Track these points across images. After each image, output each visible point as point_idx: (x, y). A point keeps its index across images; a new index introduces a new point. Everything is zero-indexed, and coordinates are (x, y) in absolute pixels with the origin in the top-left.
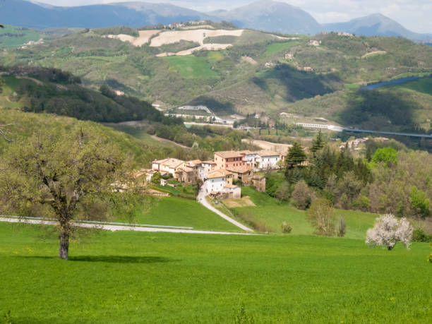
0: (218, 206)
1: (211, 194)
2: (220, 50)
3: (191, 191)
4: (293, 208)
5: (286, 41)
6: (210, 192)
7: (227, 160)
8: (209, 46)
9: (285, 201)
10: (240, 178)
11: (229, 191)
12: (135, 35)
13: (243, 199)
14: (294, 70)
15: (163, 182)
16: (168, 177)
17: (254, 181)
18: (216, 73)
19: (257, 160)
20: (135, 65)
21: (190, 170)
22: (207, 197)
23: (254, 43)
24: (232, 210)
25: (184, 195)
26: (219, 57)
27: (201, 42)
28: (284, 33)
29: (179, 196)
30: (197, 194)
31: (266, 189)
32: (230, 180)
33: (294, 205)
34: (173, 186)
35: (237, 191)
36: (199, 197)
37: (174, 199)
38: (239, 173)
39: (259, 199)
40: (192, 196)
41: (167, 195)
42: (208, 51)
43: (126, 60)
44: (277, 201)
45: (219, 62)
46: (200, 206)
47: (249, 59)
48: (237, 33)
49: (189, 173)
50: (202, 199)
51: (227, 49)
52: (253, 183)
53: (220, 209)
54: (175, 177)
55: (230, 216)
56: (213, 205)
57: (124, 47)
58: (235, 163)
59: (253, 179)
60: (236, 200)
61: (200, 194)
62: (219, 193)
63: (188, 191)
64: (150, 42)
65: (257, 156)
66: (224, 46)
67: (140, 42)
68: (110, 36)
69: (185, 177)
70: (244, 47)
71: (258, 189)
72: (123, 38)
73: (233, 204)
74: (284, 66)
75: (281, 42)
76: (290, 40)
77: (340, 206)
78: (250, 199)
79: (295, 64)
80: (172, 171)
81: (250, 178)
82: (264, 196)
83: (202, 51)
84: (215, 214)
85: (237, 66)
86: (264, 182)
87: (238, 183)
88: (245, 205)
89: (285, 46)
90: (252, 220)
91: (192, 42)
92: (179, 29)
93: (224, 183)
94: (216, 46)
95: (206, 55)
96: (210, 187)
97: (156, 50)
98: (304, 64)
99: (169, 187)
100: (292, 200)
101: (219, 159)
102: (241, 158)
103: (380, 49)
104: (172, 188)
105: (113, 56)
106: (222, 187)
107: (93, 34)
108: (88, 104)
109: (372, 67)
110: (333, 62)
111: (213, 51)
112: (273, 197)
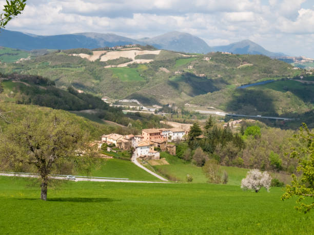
0: (144, 165)
1: (140, 157)
2: (145, 64)
3: (127, 155)
4: (194, 165)
5: (188, 58)
6: (139, 155)
7: (151, 134)
8: (138, 61)
9: (189, 161)
10: (159, 146)
11: (152, 155)
12: (91, 54)
13: (161, 160)
14: (194, 76)
15: (109, 149)
16: (112, 146)
17: (168, 148)
18: (143, 78)
19: (170, 135)
20: (91, 73)
21: (127, 141)
22: (137, 159)
23: (167, 59)
24: (154, 167)
25: (123, 158)
26: (145, 68)
27: (133, 58)
28: (187, 53)
29: (119, 158)
30: (131, 157)
31: (176, 153)
32: (153, 148)
33: (195, 163)
34: (115, 151)
35: (158, 155)
36: (132, 159)
37: (116, 160)
38: (158, 143)
39: (171, 160)
40: (128, 158)
41: (112, 157)
43: (85, 70)
44: (183, 161)
45: (145, 71)
46: (133, 164)
48: (157, 52)
49: (126, 143)
50: (134, 160)
51: (150, 63)
53: (146, 167)
54: (117, 146)
55: (153, 171)
56: (141, 164)
57: (83, 62)
58: (156, 136)
60: (156, 161)
61: (133, 157)
62: (145, 156)
63: (125, 155)
64: (100, 59)
65: (170, 132)
66: (148, 61)
67: (93, 58)
68: (74, 55)
69: (123, 145)
70: (161, 61)
71: (171, 153)
72: (83, 56)
73: (155, 163)
74: (188, 74)
75: (185, 58)
76: (191, 57)
77: (224, 164)
78: (166, 160)
79: (194, 72)
80: (115, 142)
81: (165, 146)
82: (175, 158)
83: (134, 64)
84: (143, 170)
85: (157, 73)
86: (174, 148)
87: (158, 149)
88: (162, 164)
89: (187, 61)
90: (167, 173)
91: (127, 58)
92: (119, 50)
93: (149, 150)
94: (143, 61)
95: (136, 67)
96: (140, 152)
97: (104, 64)
98: (200, 72)
99: (113, 152)
100: (193, 161)
101: (146, 134)
102: (159, 133)
103: (249, 62)
104: (115, 153)
105: (76, 67)
106: (148, 152)
107: (63, 54)
108: (60, 99)
109: (244, 74)
110: (219, 71)
111: (141, 64)
112: (181, 158)
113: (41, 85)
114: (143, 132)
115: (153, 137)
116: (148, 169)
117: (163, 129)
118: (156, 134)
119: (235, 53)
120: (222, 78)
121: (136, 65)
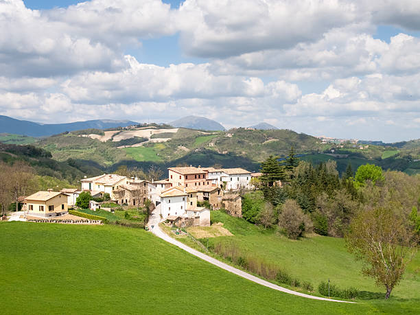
0: (179, 236)
1: (168, 221)
2: (162, 143)
3: (137, 216)
4: (282, 237)
5: (208, 135)
6: (165, 217)
7: (186, 177)
8: (155, 140)
9: (271, 228)
10: (206, 199)
11: (193, 215)
12: (102, 134)
13: (214, 226)
14: (216, 153)
15: (94, 206)
16: (102, 199)
17: (226, 203)
18: (160, 158)
20: (102, 154)
21: (135, 187)
22: (161, 225)
23: (186, 137)
24: (204, 241)
25: (127, 222)
26: (162, 147)
27: (149, 138)
28: (207, 130)
29: (117, 223)
30: (147, 221)
31: (243, 213)
32: (194, 200)
33: (282, 233)
34: (109, 210)
35: (205, 215)
36: (149, 225)
37: (108, 228)
38: (204, 192)
39: (235, 226)
40: (141, 223)
41: (99, 223)
42: (154, 143)
43: (96, 151)
44: (260, 228)
45: (162, 150)
46: (152, 236)
47: (184, 148)
48: (175, 131)
49: (133, 192)
50: (155, 227)
51: (168, 141)
52: (224, 205)
53: (183, 241)
54: (113, 199)
55: (202, 251)
56: (171, 235)
57: (93, 143)
58: (198, 181)
59: (224, 200)
60: (205, 229)
61: (151, 220)
62: (179, 218)
63: (132, 216)
64: (112, 139)
65: (223, 174)
66: (165, 140)
67: (105, 139)
68: (84, 136)
69: (128, 197)
70: (180, 139)
71: (233, 213)
72: (93, 136)
73: (202, 234)
74: (209, 151)
75: (205, 136)
76: (212, 134)
78: (224, 226)
79: (217, 150)
80: (109, 191)
81: (220, 200)
82: (241, 222)
83: (150, 144)
84: (177, 248)
85: (175, 152)
86: (239, 203)
87: (205, 204)
88: (219, 235)
89: (208, 138)
91: (143, 138)
92: (133, 130)
93: (186, 205)
94: (160, 140)
95: (153, 146)
96: (165, 211)
97: (117, 144)
98: (223, 150)
99: (104, 211)
100: (279, 228)
101: (176, 176)
102: (204, 176)
103: (273, 138)
104: (108, 213)
105: (85, 149)
106: (183, 211)
107: (71, 135)
108: (55, 172)
109: (269, 150)
110: (243, 147)
111: (158, 143)
112: (254, 223)
113: (33, 157)
114: (170, 173)
115: (191, 182)
116: (188, 245)
117: (211, 169)
118: (196, 176)
119: (259, 129)
120: (246, 155)
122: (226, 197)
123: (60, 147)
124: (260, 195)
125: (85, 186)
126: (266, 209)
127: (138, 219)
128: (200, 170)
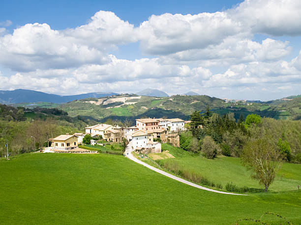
0: (143, 159)
1: (137, 150)
2: (132, 105)
3: (118, 148)
4: (204, 158)
5: (159, 100)
6: (135, 148)
7: (147, 124)
8: (127, 103)
9: (197, 153)
10: (158, 137)
11: (152, 147)
12: (97, 101)
13: (164, 152)
14: (164, 110)
15: (93, 143)
16: (98, 138)
17: (170, 139)
18: (131, 114)
19: (168, 125)
20: (97, 112)
21: (117, 131)
22: (133, 153)
23: (146, 101)
24: (158, 162)
25: (113, 152)
26: (132, 107)
27: (124, 102)
28: (158, 97)
29: (107, 152)
30: (124, 150)
31: (180, 144)
32: (152, 138)
33: (204, 156)
34: (102, 145)
35: (158, 146)
36: (125, 153)
38: (157, 133)
39: (176, 152)
40: (121, 152)
41: (96, 152)
43: (93, 111)
44: (190, 153)
45: (132, 109)
46: (127, 159)
47: (145, 107)
48: (139, 98)
49: (116, 134)
50: (129, 154)
53: (146, 162)
54: (104, 138)
55: (157, 168)
56: (139, 158)
57: (92, 106)
58: (153, 126)
59: (169, 137)
60: (158, 154)
61: (126, 150)
62: (143, 149)
63: (116, 148)
64: (103, 103)
65: (168, 122)
66: (134, 103)
67: (98, 103)
68: (86, 102)
69: (113, 137)
70: (142, 102)
71: (174, 145)
72: (92, 102)
73: (157, 158)
74: (159, 109)
75: (157, 100)
76: (161, 99)
78: (170, 153)
79: (164, 108)
80: (102, 134)
81: (167, 137)
82: (179, 150)
83: (125, 105)
85: (140, 110)
86: (178, 138)
87: (158, 140)
88: (166, 158)
91: (120, 102)
92: (115, 98)
93: (147, 141)
94: (131, 103)
95: (127, 107)
96: (134, 144)
97: (105, 106)
98: (168, 108)
99: (99, 146)
100: (202, 153)
101: (140, 124)
102: (157, 123)
103: (197, 100)
104: (101, 146)
105: (87, 109)
106: (145, 144)
107: (79, 102)
108: (70, 123)
109: (195, 107)
110: (179, 106)
111: (129, 105)
112: (187, 150)
113: (57, 115)
114: (137, 122)
115: (150, 127)
116: (149, 164)
117: (161, 119)
118: (152, 124)
119: (188, 95)
120: (181, 110)
121: (126, 106)
122: (170, 135)
123: (73, 109)
124: (190, 134)
125: (88, 131)
126: (194, 142)
127: (119, 150)
128: (155, 120)
